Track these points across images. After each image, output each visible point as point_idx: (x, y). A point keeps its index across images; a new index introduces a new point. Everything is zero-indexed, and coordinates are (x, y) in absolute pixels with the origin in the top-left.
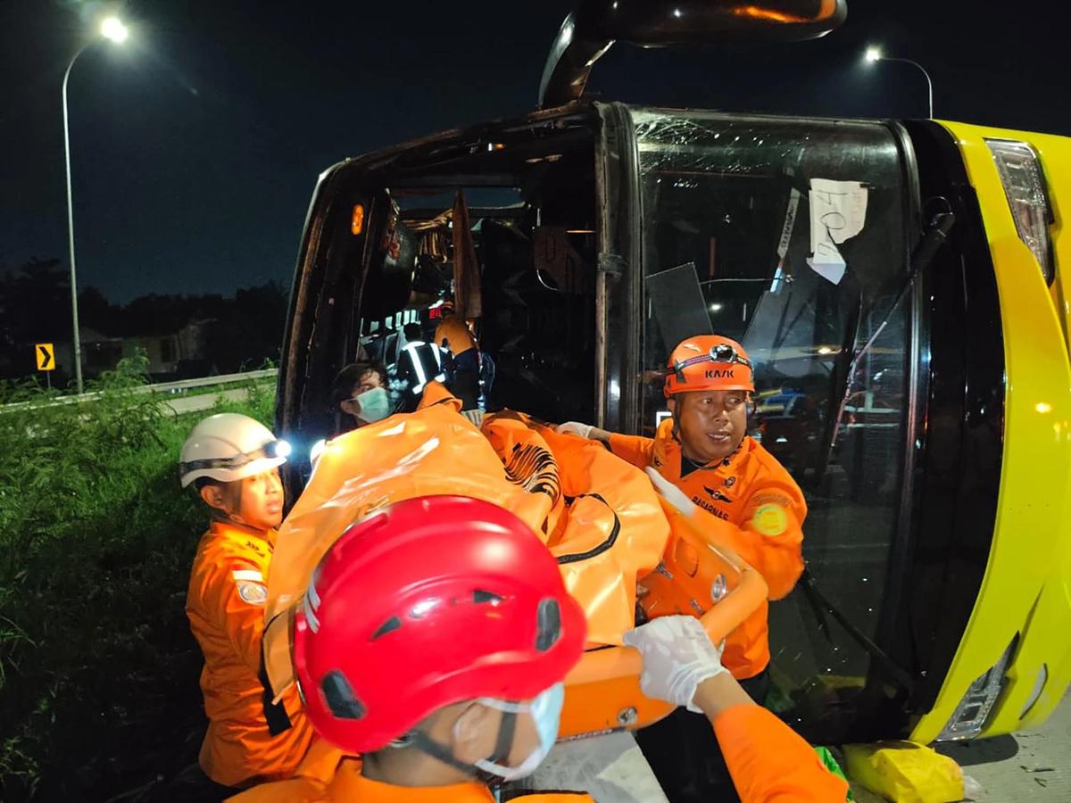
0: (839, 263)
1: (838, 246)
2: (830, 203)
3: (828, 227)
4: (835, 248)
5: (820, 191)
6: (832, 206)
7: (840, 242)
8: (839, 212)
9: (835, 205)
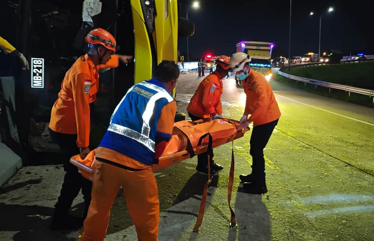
0: (91, 21)
1: (92, 17)
2: (89, 5)
3: (88, 12)
4: (91, 18)
5: (87, 2)
6: (90, 6)
7: (93, 16)
8: (92, 7)
9: (91, 6)
